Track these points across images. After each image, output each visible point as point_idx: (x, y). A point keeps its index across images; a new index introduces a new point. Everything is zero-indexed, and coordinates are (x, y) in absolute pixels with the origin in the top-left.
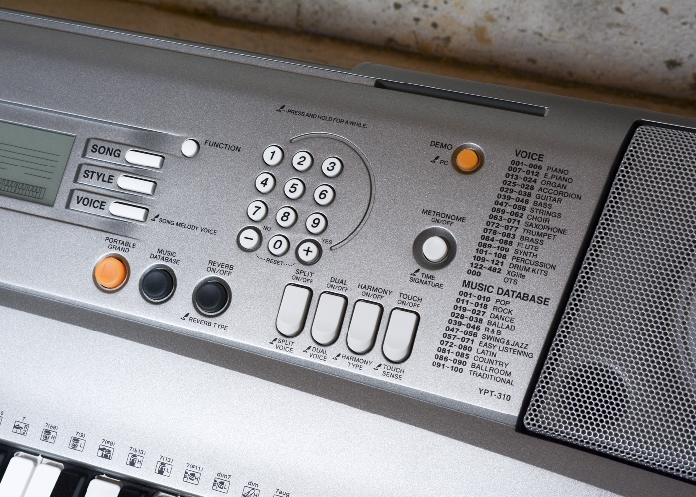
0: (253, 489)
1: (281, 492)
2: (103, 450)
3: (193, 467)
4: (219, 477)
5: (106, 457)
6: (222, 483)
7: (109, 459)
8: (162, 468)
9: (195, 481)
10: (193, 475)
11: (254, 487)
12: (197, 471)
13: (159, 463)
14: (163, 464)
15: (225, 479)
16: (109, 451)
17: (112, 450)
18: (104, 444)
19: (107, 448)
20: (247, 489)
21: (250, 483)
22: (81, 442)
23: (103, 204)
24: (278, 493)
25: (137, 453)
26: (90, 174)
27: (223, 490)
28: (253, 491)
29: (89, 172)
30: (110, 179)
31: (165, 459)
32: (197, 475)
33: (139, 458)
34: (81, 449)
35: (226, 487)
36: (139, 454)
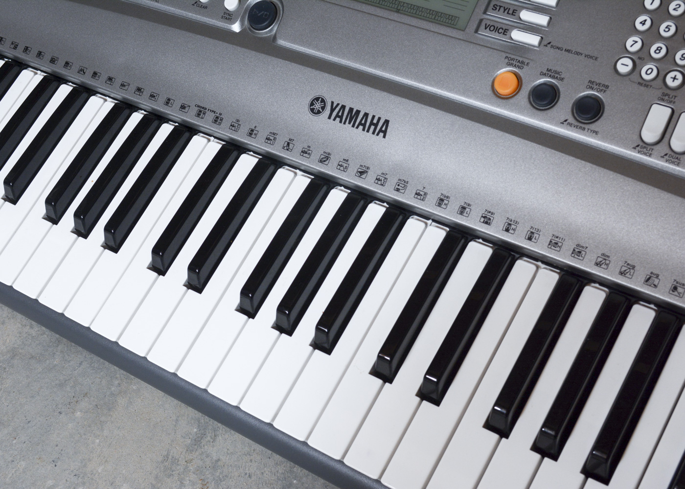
0: (605, 259)
1: (628, 264)
2: (485, 217)
3: (557, 237)
4: (578, 248)
5: (486, 223)
6: (580, 252)
7: (489, 225)
8: (531, 236)
9: (558, 249)
10: (556, 243)
11: (606, 258)
12: (560, 241)
13: (529, 232)
14: (532, 233)
15: (583, 249)
16: (490, 219)
17: (492, 218)
18: (486, 213)
19: (488, 217)
20: (600, 259)
21: (603, 254)
22: (467, 210)
23: (506, 31)
24: (626, 265)
25: (512, 223)
26: (498, 8)
27: (580, 258)
28: (604, 261)
29: (497, 6)
30: (513, 12)
31: (534, 229)
32: (560, 244)
33: (513, 227)
34: (467, 215)
35: (583, 256)
36: (514, 224)
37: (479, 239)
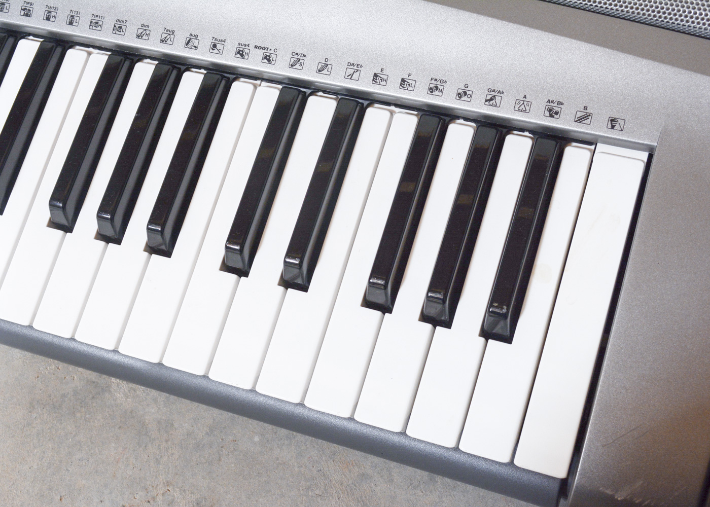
0: (145, 30)
1: (168, 30)
2: (24, 10)
3: (97, 16)
4: (118, 23)
5: (27, 15)
6: (120, 27)
7: (30, 17)
8: (72, 20)
9: (99, 28)
10: (97, 23)
11: (146, 28)
12: (100, 19)
13: (69, 16)
14: (72, 16)
15: (122, 24)
16: (29, 10)
17: (31, 9)
18: (25, 5)
19: (27, 8)
20: (140, 31)
21: (143, 26)
22: (6, 5)
24: (165, 32)
25: (52, 10)
27: (121, 33)
28: (145, 31)
31: (74, 12)
32: (100, 23)
33: (53, 14)
34: (7, 11)
35: (124, 30)
36: (54, 11)
37: (29, 36)
